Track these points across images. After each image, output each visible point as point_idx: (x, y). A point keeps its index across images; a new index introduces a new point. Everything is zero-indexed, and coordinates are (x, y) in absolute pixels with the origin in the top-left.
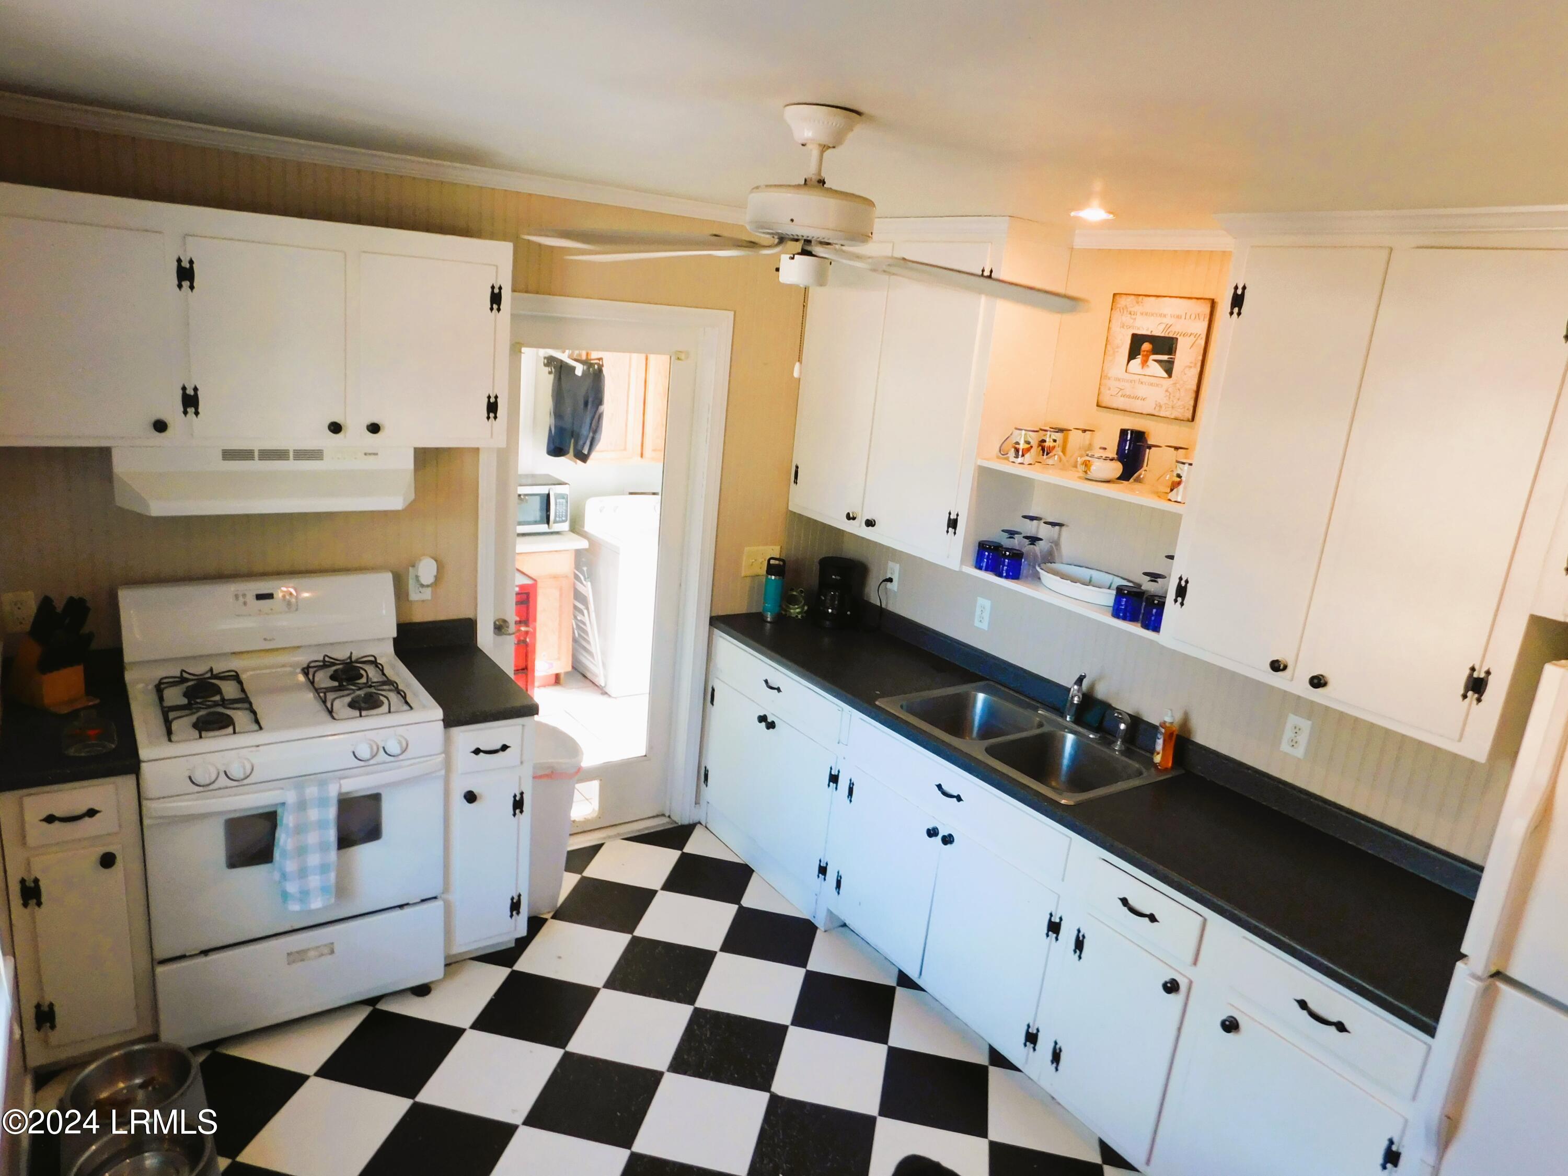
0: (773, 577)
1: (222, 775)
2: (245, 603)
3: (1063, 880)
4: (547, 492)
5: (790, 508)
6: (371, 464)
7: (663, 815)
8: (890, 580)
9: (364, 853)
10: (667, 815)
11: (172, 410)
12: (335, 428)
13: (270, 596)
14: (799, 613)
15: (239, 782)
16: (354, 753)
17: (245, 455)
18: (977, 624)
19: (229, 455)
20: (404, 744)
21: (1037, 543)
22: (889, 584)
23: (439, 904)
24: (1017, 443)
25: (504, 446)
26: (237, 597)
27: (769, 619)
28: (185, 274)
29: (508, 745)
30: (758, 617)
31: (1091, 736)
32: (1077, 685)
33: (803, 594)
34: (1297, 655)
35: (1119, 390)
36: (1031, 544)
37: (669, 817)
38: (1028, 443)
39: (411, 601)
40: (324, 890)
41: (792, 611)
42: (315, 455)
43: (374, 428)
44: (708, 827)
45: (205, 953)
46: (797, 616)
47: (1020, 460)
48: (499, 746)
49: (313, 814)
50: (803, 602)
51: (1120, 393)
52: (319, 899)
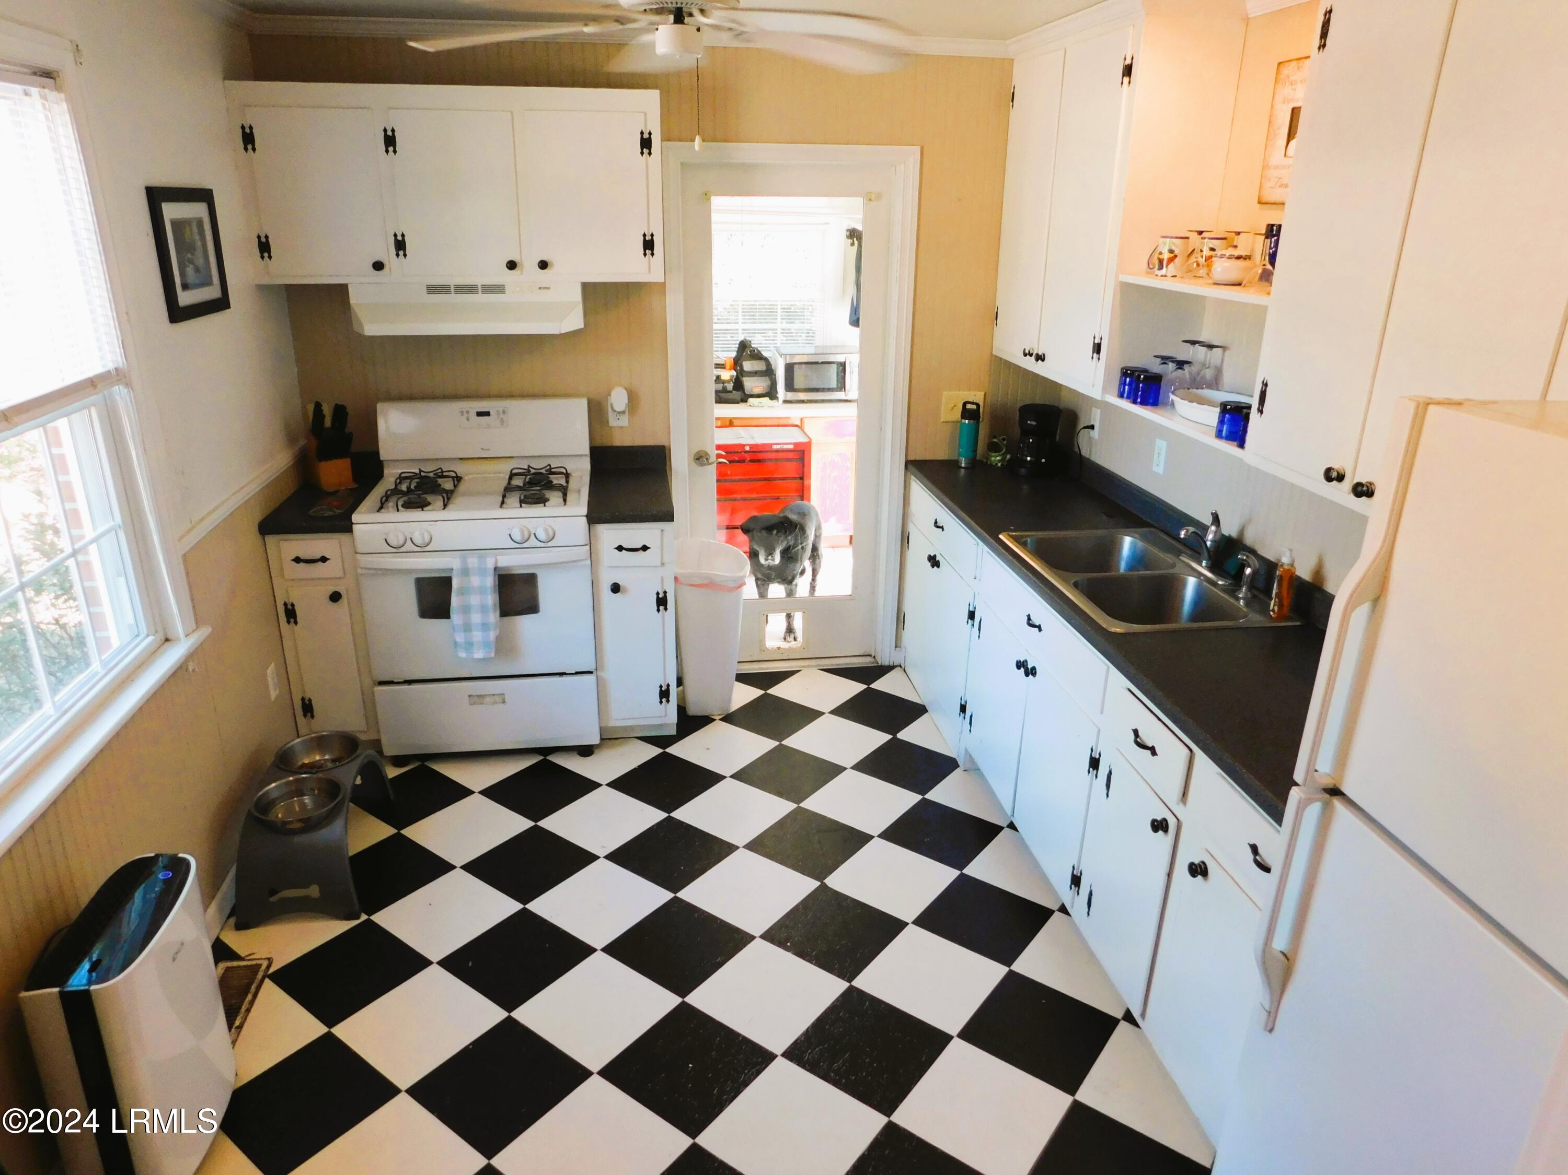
0: (967, 421)
1: (409, 541)
2: (468, 419)
3: (1102, 713)
4: (844, 361)
5: (994, 353)
6: (546, 296)
7: (870, 655)
8: (1092, 427)
9: (525, 622)
10: (873, 655)
11: (387, 253)
12: (512, 265)
13: (487, 414)
14: (999, 461)
15: (423, 549)
16: (510, 535)
17: (442, 289)
18: (1155, 469)
19: (433, 289)
20: (551, 534)
21: (1186, 367)
22: (1091, 431)
23: (592, 678)
24: (1161, 253)
25: (663, 281)
26: (462, 413)
27: (963, 465)
28: (390, 141)
29: (648, 546)
30: (953, 464)
31: (1220, 583)
32: (1215, 525)
33: (1005, 442)
34: (1356, 462)
35: (1277, 179)
36: (1178, 368)
37: (874, 657)
38: (1171, 251)
39: (611, 427)
40: (486, 644)
41: (993, 458)
42: (498, 289)
43: (543, 265)
44: (906, 670)
45: (409, 682)
46: (997, 464)
47: (1164, 271)
48: (640, 546)
49: (475, 581)
50: (1004, 450)
51: (1278, 184)
52: (481, 651)
